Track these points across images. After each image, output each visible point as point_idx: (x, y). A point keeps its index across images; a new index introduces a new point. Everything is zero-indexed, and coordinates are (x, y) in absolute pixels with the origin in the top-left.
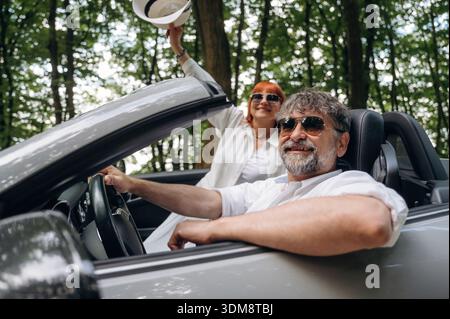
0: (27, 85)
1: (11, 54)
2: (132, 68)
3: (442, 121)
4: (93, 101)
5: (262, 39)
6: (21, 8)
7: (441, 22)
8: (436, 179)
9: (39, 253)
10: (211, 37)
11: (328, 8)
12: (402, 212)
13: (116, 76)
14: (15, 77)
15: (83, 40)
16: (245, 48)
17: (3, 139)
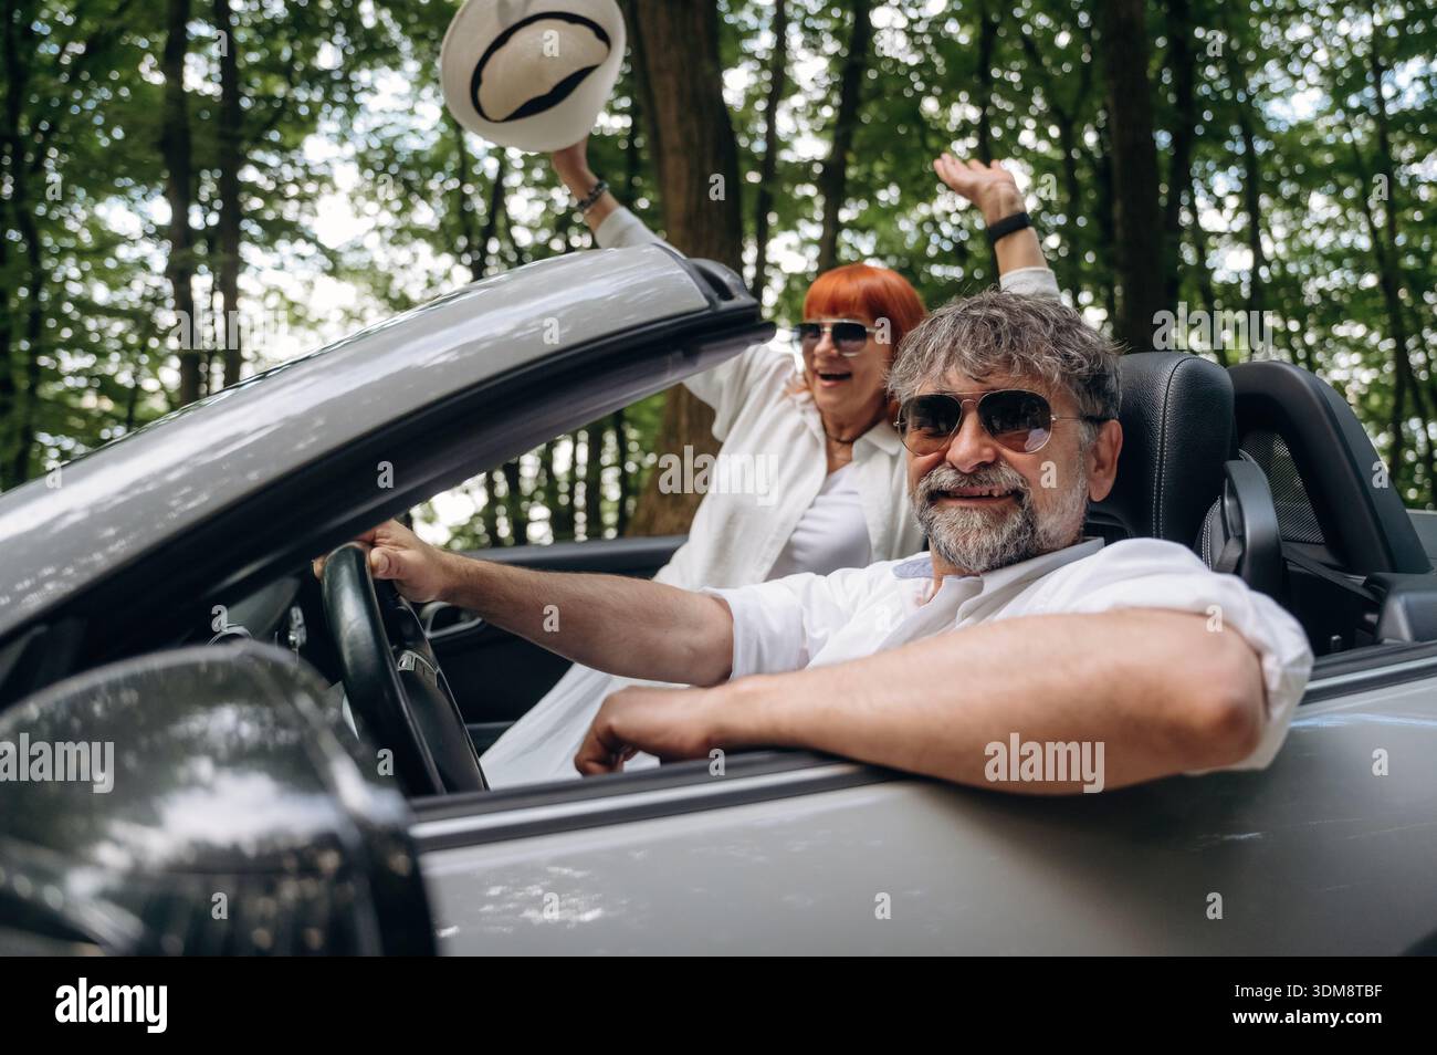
0: (87, 265)
1: (38, 168)
2: (426, 215)
3: (1408, 394)
4: (297, 321)
5: (842, 132)
6: (70, 21)
7: (1406, 83)
8: (1395, 570)
9: (204, 767)
10: (681, 119)
11: (1050, 36)
12: (1294, 664)
13: (373, 241)
14: (48, 241)
15: (270, 126)
16: (786, 156)
17: (8, 438)
